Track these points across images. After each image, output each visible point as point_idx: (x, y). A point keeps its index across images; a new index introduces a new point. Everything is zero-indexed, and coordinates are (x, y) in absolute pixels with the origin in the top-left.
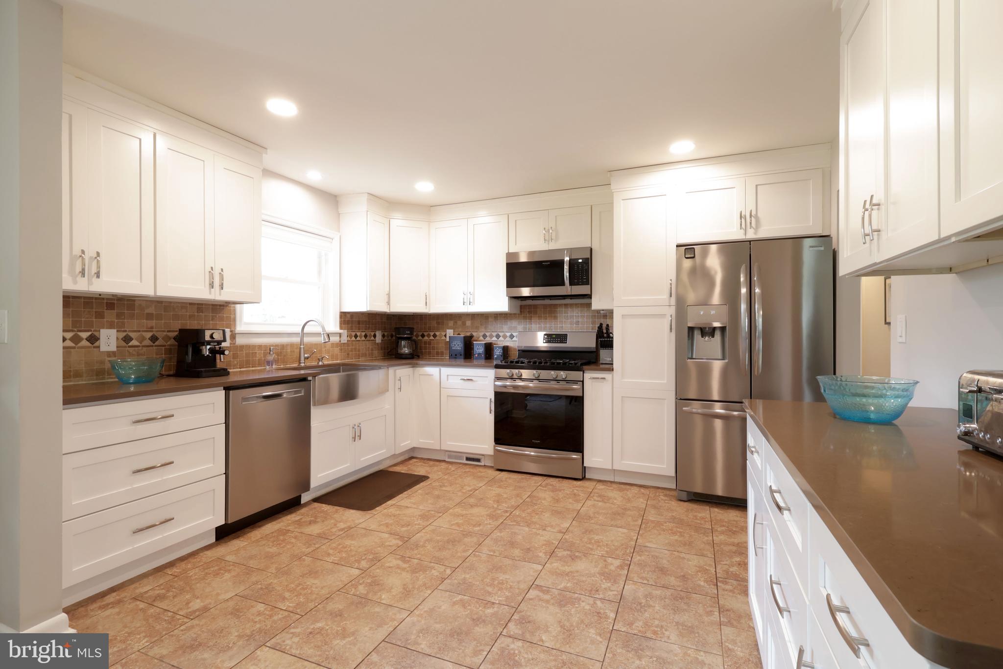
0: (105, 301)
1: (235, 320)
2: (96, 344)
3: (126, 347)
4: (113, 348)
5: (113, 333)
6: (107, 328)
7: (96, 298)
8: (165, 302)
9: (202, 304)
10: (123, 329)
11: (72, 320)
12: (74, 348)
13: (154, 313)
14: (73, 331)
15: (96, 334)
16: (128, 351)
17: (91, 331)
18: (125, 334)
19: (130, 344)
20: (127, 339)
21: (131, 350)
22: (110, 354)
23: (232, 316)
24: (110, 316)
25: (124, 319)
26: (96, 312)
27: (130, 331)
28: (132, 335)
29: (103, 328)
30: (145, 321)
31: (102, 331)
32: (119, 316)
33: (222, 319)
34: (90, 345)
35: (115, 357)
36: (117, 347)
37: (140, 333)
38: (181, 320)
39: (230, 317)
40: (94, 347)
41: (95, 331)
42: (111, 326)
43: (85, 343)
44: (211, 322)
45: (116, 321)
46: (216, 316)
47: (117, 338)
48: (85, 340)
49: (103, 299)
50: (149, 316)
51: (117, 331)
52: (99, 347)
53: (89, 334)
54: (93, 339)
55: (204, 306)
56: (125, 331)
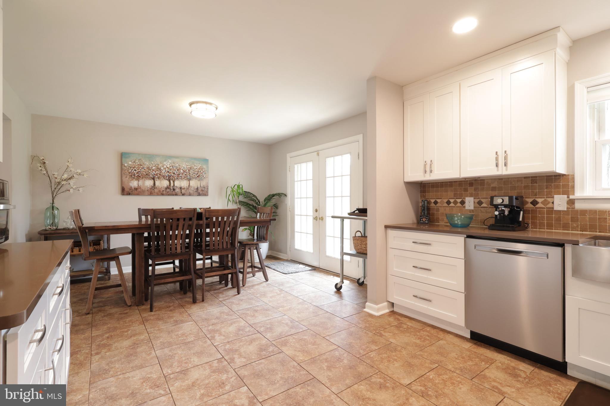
0: (469, 182)
1: (573, 187)
2: (464, 205)
3: (479, 207)
4: (472, 208)
5: (472, 199)
6: (469, 197)
7: (464, 181)
8: (504, 178)
9: (536, 177)
10: (477, 197)
11: (454, 193)
12: (454, 207)
13: (497, 186)
14: (454, 198)
15: (463, 200)
16: (480, 210)
17: (462, 198)
18: (478, 200)
19: (482, 206)
20: (480, 203)
21: (482, 209)
22: (470, 211)
23: (570, 184)
24: (471, 190)
25: (478, 191)
26: (464, 188)
27: (481, 198)
28: (483, 200)
29: (467, 197)
30: (491, 192)
31: (466, 198)
32: (475, 190)
33: (558, 187)
34: (462, 206)
35: (473, 213)
36: (474, 207)
37: (487, 199)
38: (517, 190)
39: (568, 185)
40: (463, 207)
41: (463, 198)
42: (471, 196)
43: (459, 205)
44: (545, 190)
45: (474, 192)
46: (551, 185)
47: (474, 202)
48: (459, 203)
49: (468, 181)
50: (494, 189)
51: (474, 198)
52: (465, 207)
53: (461, 200)
54: (463, 203)
55: (538, 178)
56: (479, 198)
